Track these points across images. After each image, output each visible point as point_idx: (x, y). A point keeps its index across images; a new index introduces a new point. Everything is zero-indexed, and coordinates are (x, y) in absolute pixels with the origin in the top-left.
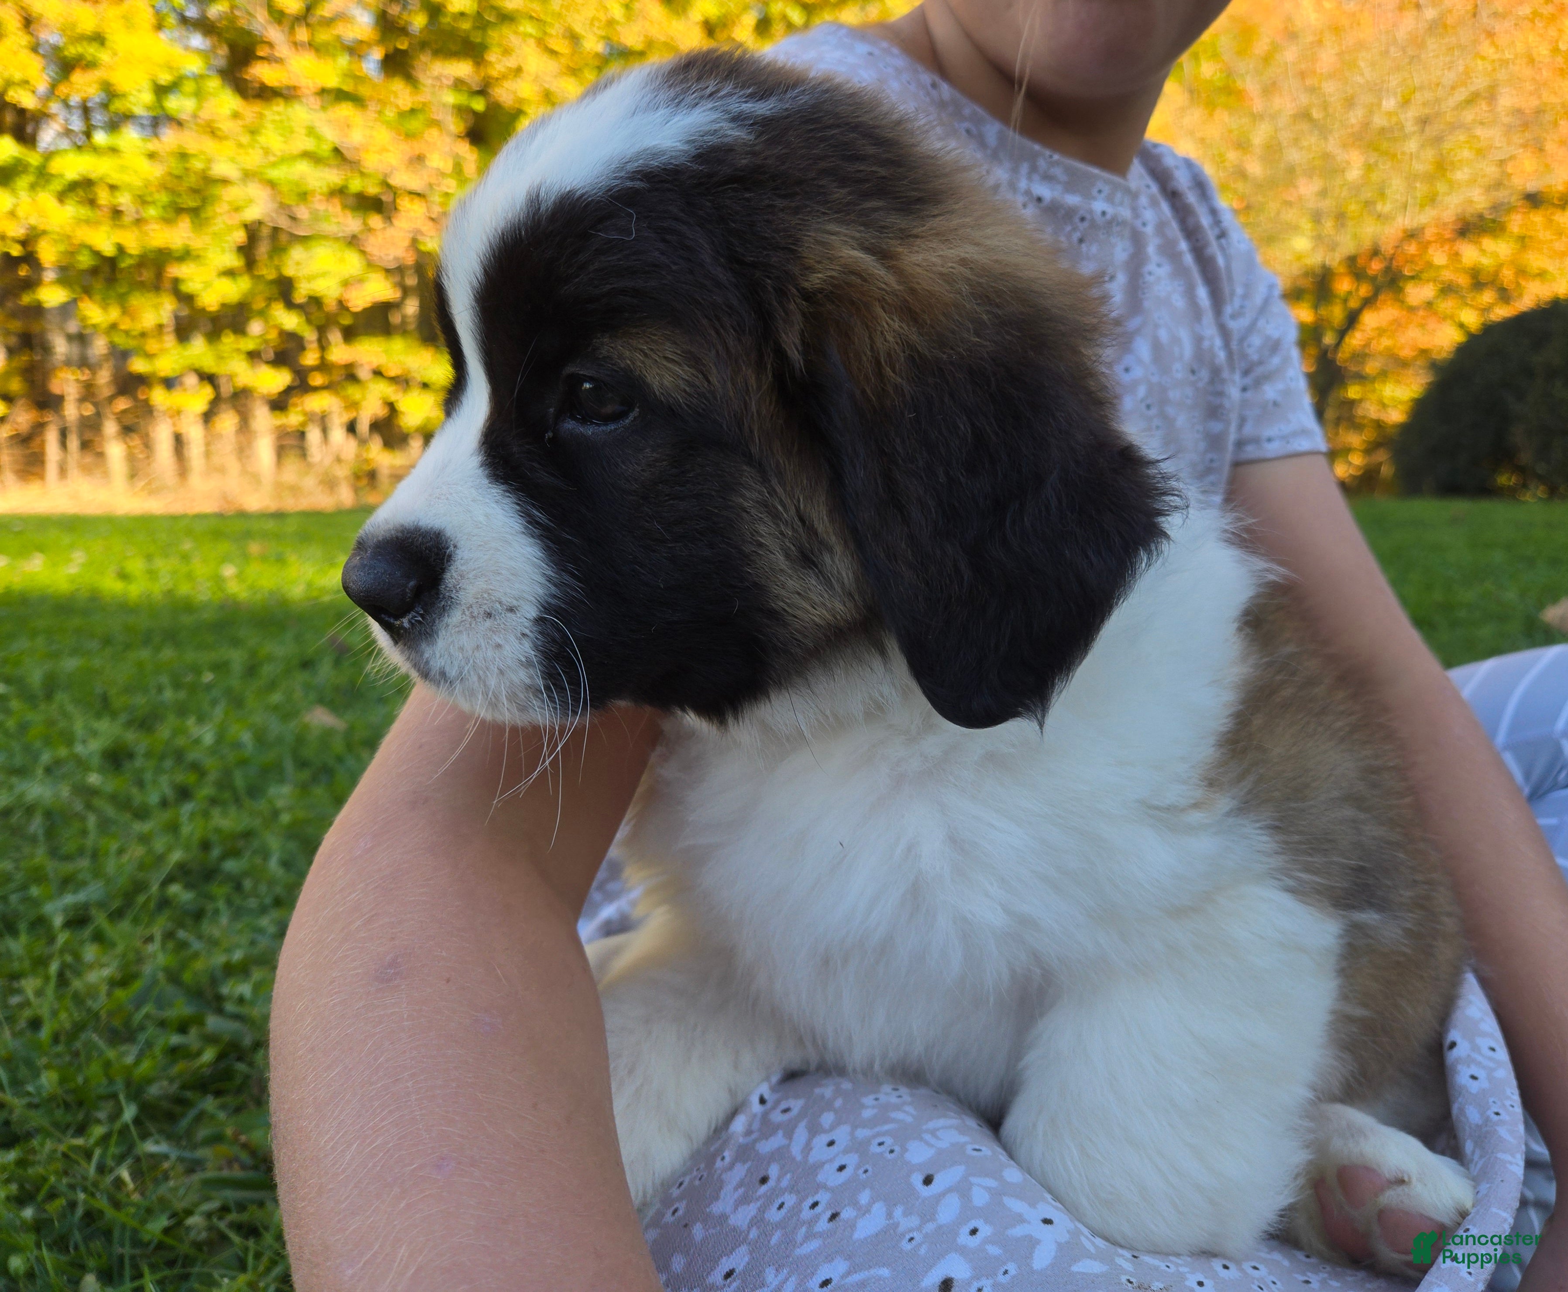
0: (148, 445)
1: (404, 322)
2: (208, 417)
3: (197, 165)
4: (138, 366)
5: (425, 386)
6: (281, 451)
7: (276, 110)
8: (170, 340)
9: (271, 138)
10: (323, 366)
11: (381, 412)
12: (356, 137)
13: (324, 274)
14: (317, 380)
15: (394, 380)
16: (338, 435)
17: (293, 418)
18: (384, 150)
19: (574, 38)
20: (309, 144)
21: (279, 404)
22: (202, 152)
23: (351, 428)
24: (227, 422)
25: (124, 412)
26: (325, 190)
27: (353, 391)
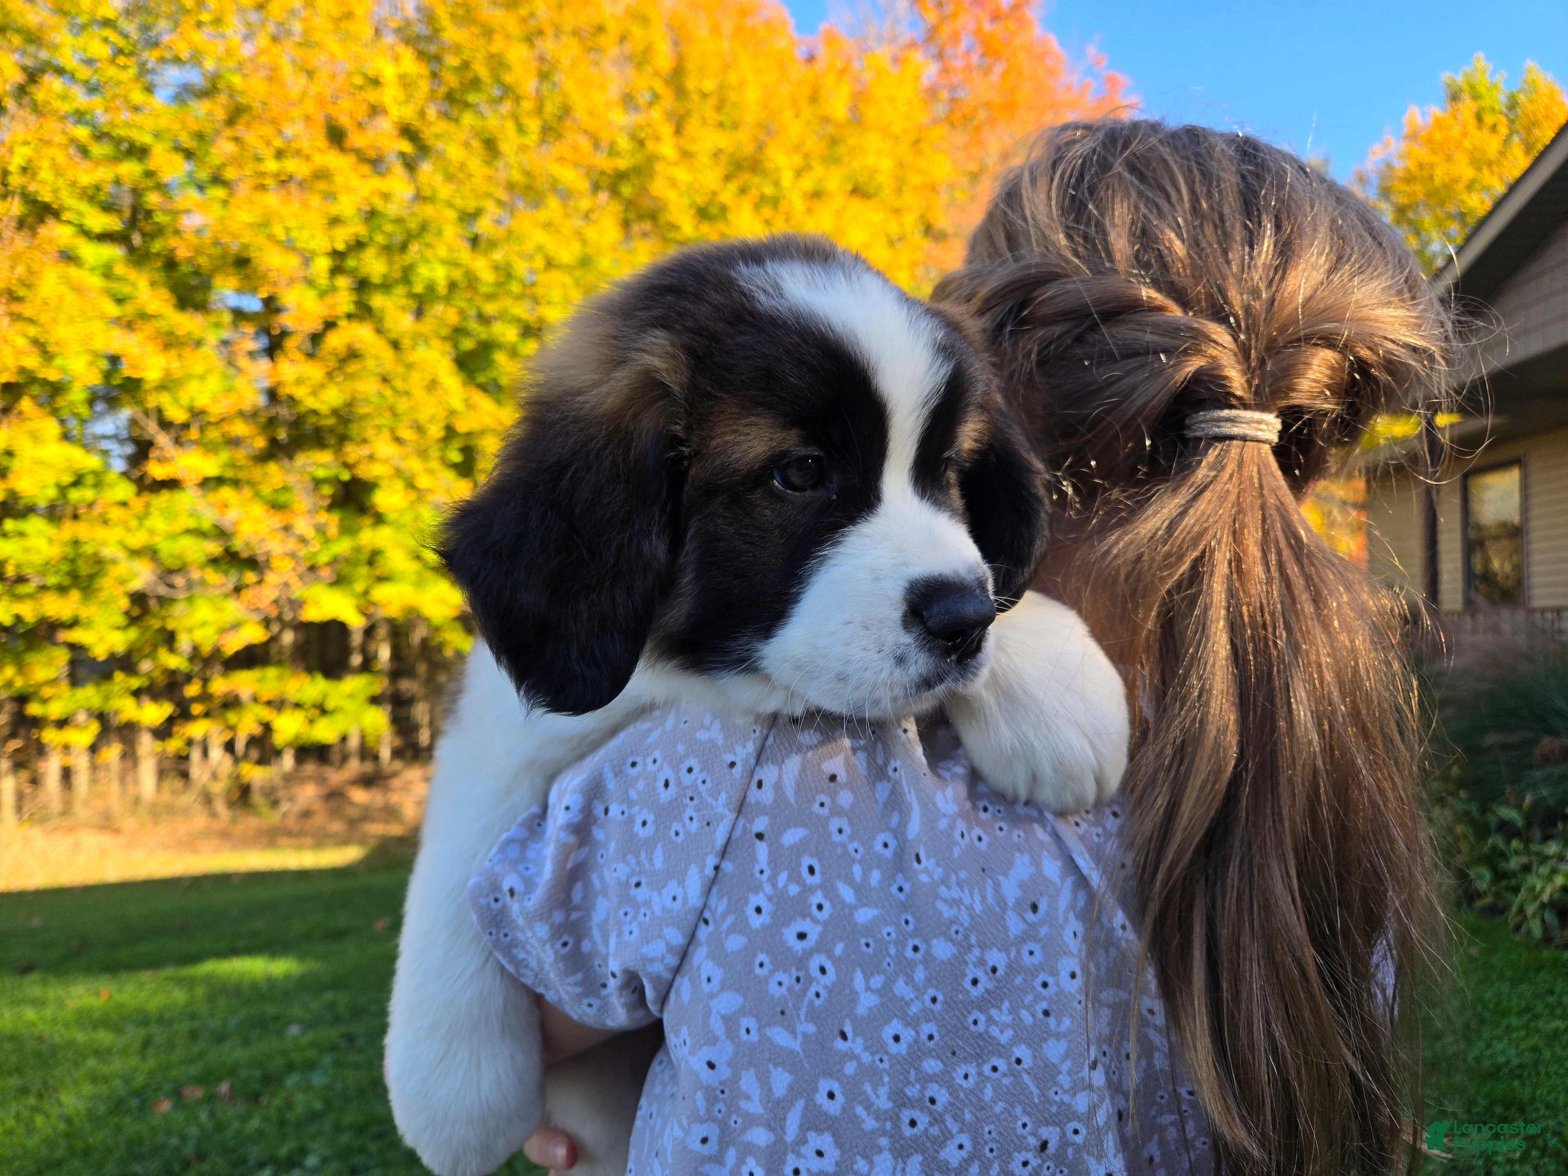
0: (35, 781)
1: (280, 652)
2: (94, 749)
3: (88, 549)
4: (34, 709)
5: (298, 706)
6: (161, 774)
7: (164, 498)
8: (64, 686)
9: (157, 522)
10: (205, 697)
11: (257, 730)
12: (232, 514)
13: (204, 624)
14: (197, 709)
15: (269, 703)
16: (216, 753)
17: (174, 745)
18: (257, 521)
19: (420, 429)
20: (192, 523)
21: (163, 732)
22: (94, 540)
23: (229, 747)
24: (112, 753)
25: (17, 751)
26: (203, 559)
27: (232, 717)
